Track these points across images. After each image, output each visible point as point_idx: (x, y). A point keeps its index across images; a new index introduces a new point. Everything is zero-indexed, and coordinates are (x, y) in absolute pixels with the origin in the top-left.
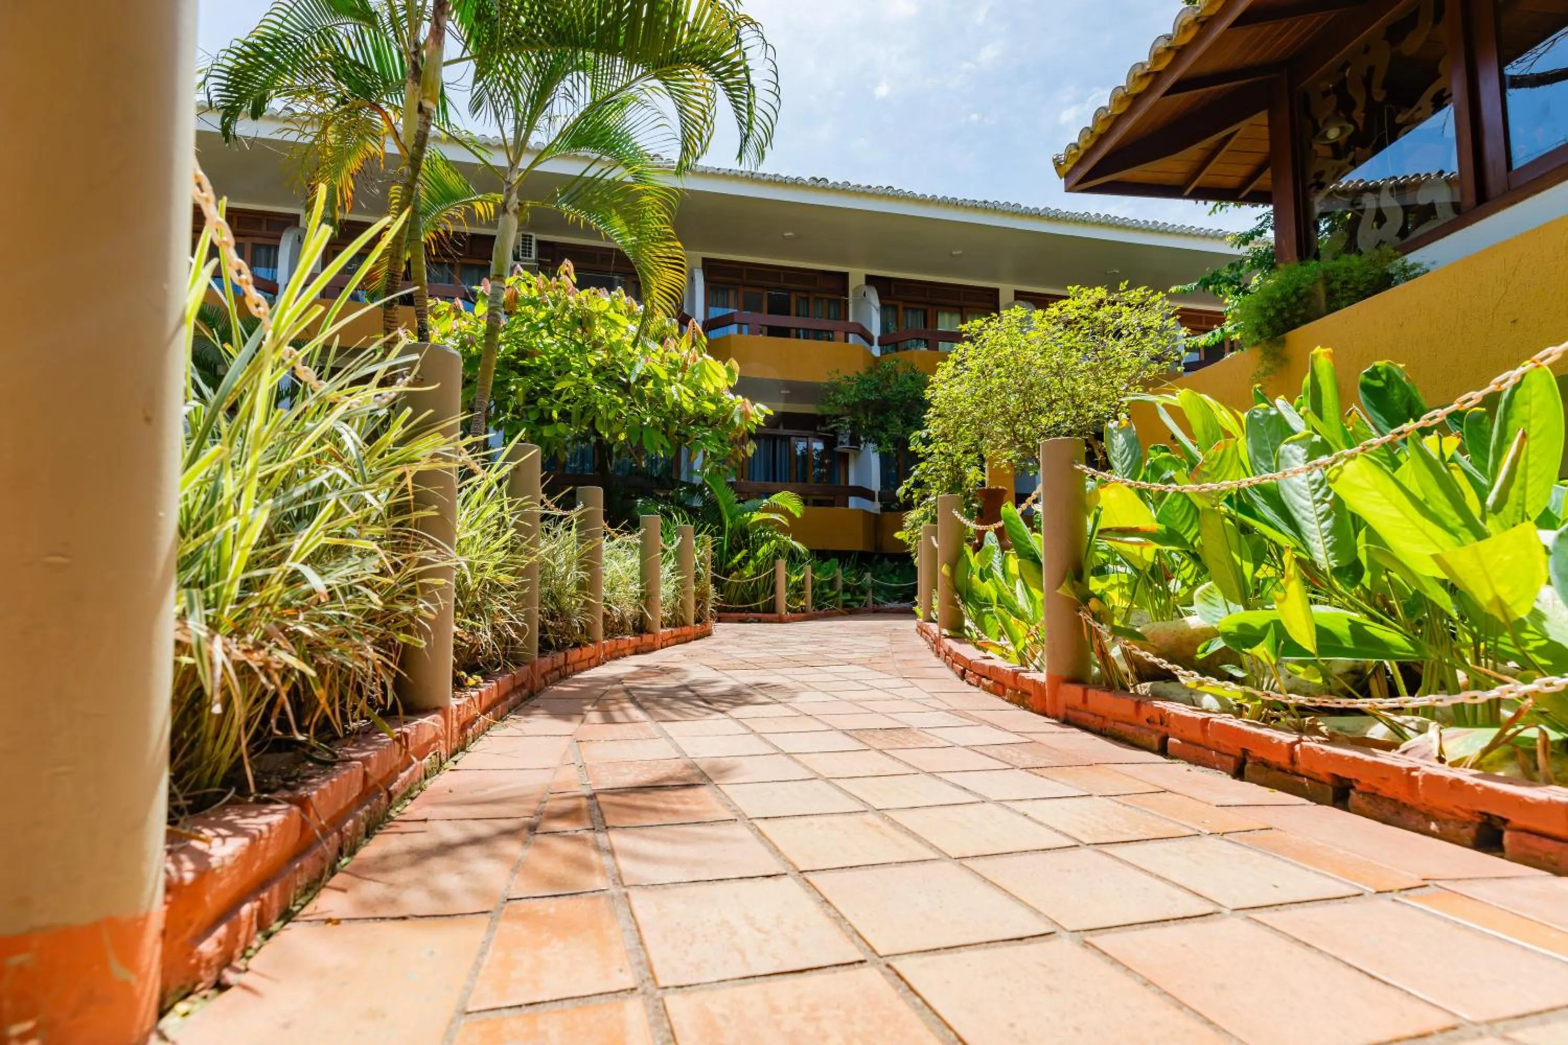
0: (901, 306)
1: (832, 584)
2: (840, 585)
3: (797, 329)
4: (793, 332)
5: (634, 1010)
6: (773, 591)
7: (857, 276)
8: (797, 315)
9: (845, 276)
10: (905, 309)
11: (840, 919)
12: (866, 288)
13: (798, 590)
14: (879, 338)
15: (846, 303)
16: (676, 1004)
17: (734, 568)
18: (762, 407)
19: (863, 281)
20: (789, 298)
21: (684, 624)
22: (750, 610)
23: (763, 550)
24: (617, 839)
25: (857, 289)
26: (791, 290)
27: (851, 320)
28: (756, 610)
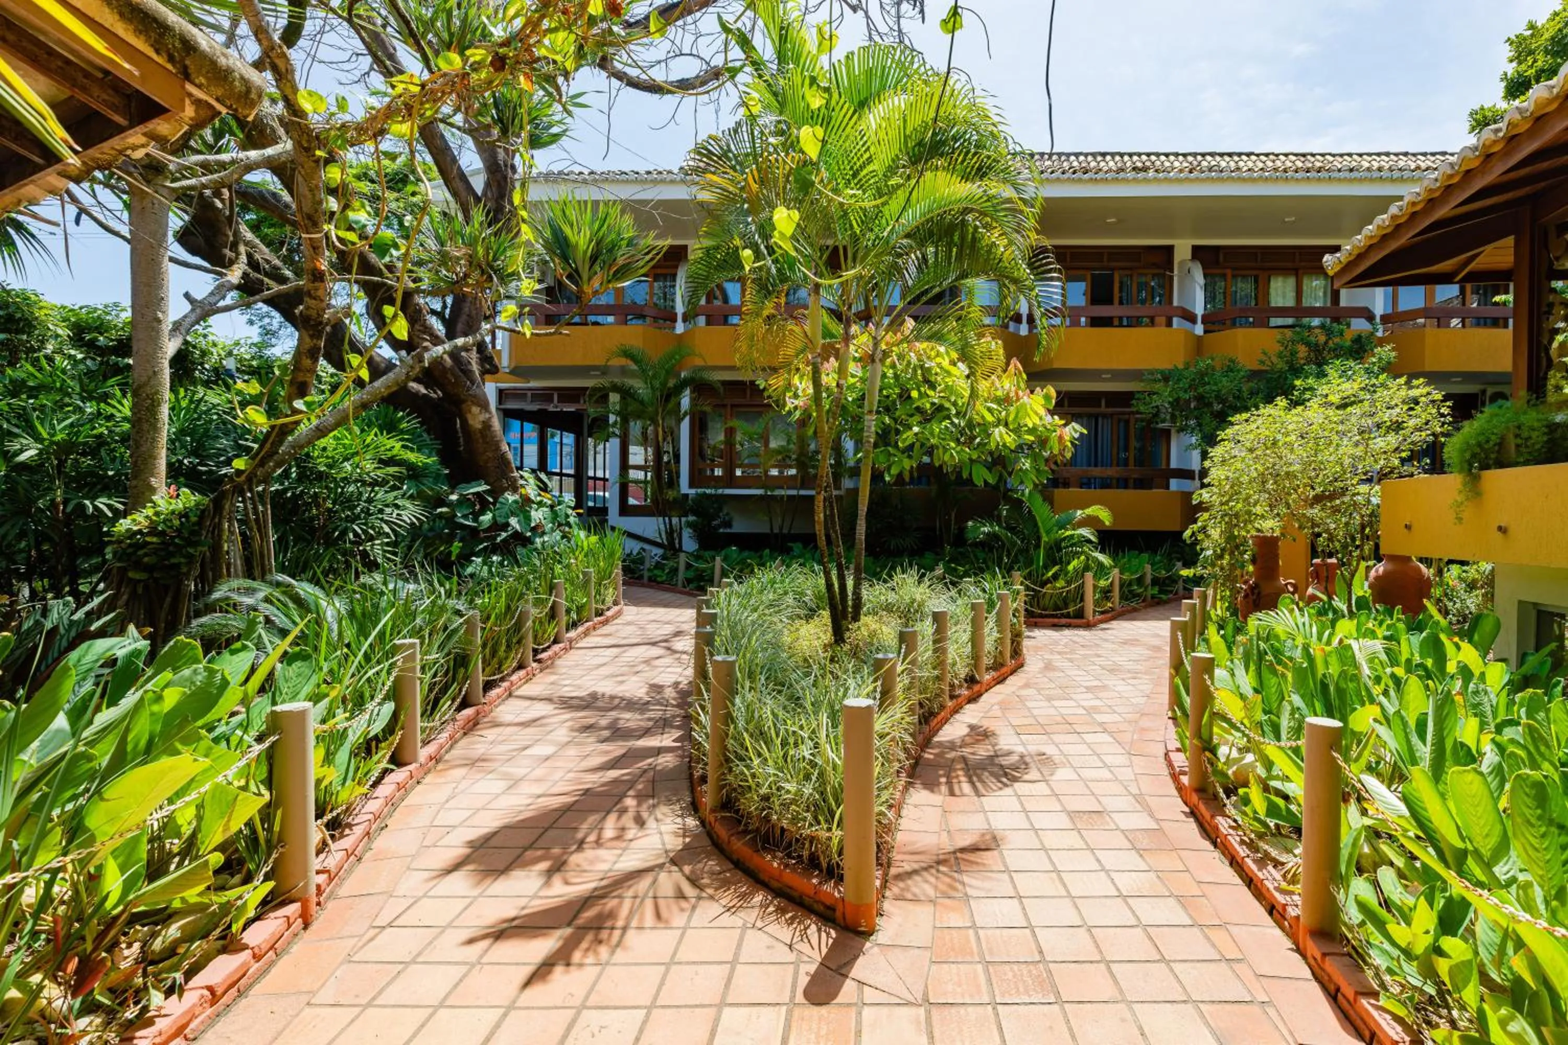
0: (1229, 272)
1: (1140, 581)
2: (1148, 580)
3: (1121, 318)
4: (1116, 322)
5: (971, 932)
6: (1082, 600)
7: (1183, 249)
8: (1121, 303)
9: (1170, 249)
10: (1234, 276)
11: (1026, 915)
12: (1190, 264)
13: (1106, 593)
14: (1203, 317)
15: (1171, 279)
16: (981, 932)
17: (1048, 581)
18: (1077, 426)
19: (1189, 255)
20: (1112, 276)
21: (1002, 665)
22: (1063, 616)
23: (1074, 564)
24: (966, 879)
25: (1182, 263)
26: (1113, 269)
27: (1175, 303)
28: (1068, 616)
